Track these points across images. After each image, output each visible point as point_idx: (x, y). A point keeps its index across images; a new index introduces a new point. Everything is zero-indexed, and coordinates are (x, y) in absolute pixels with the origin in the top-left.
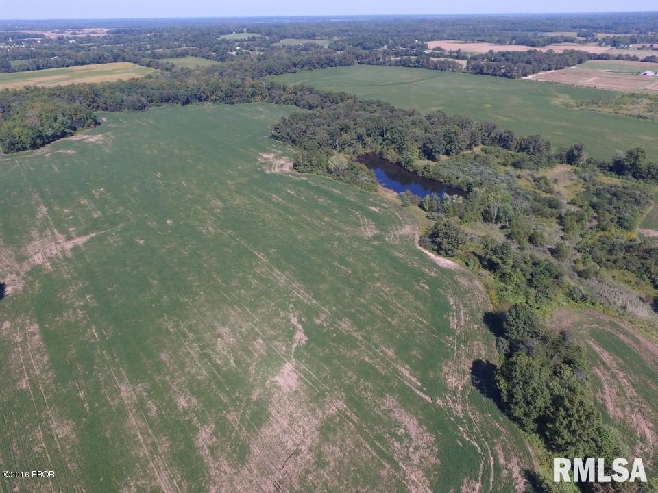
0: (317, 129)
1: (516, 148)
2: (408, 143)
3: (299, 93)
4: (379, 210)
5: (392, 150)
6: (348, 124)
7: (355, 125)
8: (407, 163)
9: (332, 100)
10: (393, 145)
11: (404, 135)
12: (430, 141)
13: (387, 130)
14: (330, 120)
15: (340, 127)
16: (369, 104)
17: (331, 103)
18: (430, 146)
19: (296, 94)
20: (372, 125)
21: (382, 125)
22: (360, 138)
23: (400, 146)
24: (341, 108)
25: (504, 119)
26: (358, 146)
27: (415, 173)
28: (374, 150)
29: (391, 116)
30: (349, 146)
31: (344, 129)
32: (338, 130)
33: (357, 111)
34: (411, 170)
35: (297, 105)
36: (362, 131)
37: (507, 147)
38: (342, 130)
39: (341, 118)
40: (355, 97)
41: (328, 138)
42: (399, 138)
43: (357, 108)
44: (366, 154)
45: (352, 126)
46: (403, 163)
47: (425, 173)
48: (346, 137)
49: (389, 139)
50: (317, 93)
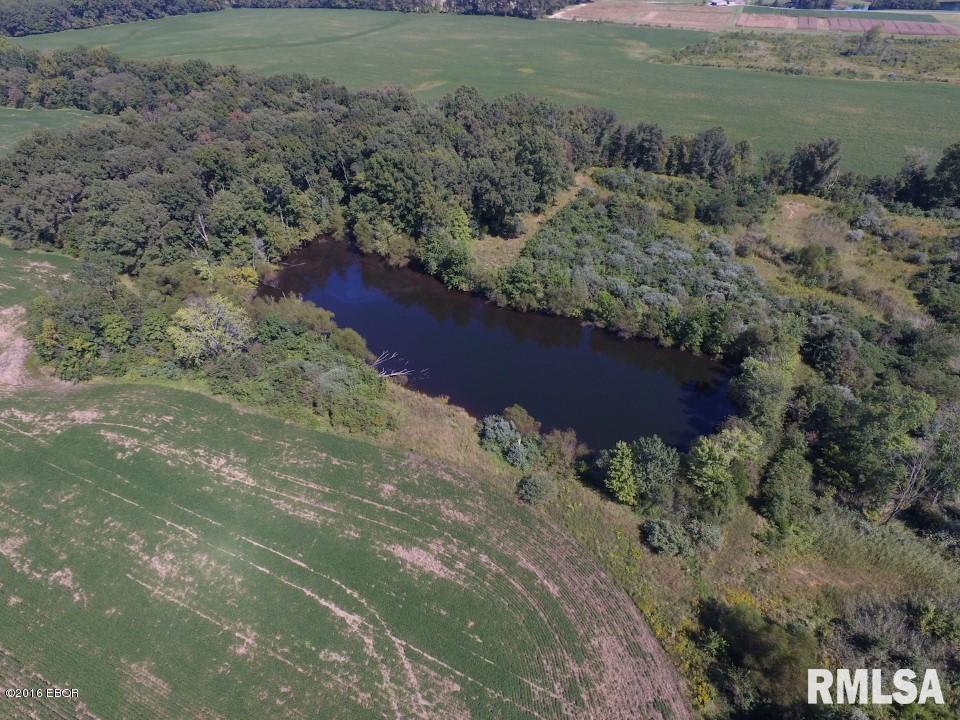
0: (116, 186)
1: (669, 165)
2: (432, 197)
3: (79, 73)
4: (448, 562)
5: (386, 225)
6: (225, 155)
7: (250, 152)
8: (446, 264)
9: (172, 86)
10: (387, 208)
11: (411, 172)
12: (492, 182)
13: (350, 161)
14: (162, 147)
15: (201, 169)
16: (276, 85)
17: (172, 92)
18: (494, 196)
19: (71, 76)
20: (303, 150)
21: (331, 146)
22: (274, 200)
23: (409, 210)
24: (197, 106)
25: (577, 95)
26: (275, 225)
27: (480, 293)
28: (326, 223)
29: (345, 116)
30: (243, 231)
31: (215, 176)
32: (197, 182)
33: (246, 109)
34: (464, 287)
35: (82, 107)
36: (275, 172)
37: (649, 167)
38: (209, 176)
39: (203, 137)
40: (233, 71)
41: (164, 215)
42: (399, 187)
43: (243, 100)
44: (306, 244)
45: (240, 162)
46: (434, 266)
47: (516, 294)
48: (226, 204)
49: (365, 190)
50: (129, 68)
